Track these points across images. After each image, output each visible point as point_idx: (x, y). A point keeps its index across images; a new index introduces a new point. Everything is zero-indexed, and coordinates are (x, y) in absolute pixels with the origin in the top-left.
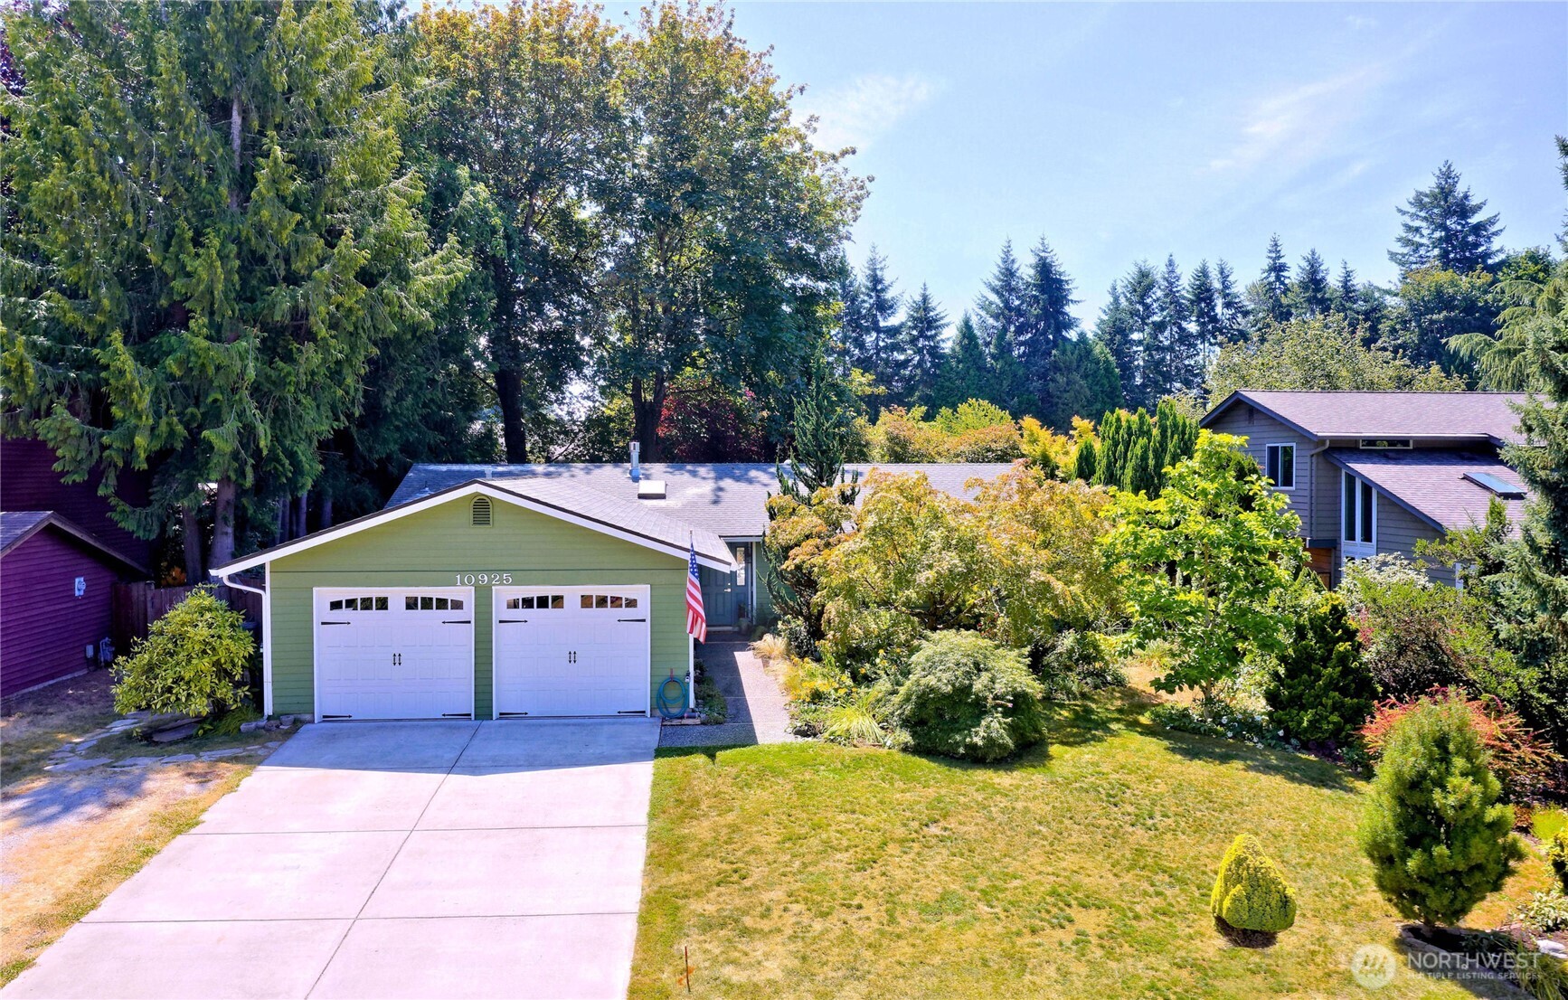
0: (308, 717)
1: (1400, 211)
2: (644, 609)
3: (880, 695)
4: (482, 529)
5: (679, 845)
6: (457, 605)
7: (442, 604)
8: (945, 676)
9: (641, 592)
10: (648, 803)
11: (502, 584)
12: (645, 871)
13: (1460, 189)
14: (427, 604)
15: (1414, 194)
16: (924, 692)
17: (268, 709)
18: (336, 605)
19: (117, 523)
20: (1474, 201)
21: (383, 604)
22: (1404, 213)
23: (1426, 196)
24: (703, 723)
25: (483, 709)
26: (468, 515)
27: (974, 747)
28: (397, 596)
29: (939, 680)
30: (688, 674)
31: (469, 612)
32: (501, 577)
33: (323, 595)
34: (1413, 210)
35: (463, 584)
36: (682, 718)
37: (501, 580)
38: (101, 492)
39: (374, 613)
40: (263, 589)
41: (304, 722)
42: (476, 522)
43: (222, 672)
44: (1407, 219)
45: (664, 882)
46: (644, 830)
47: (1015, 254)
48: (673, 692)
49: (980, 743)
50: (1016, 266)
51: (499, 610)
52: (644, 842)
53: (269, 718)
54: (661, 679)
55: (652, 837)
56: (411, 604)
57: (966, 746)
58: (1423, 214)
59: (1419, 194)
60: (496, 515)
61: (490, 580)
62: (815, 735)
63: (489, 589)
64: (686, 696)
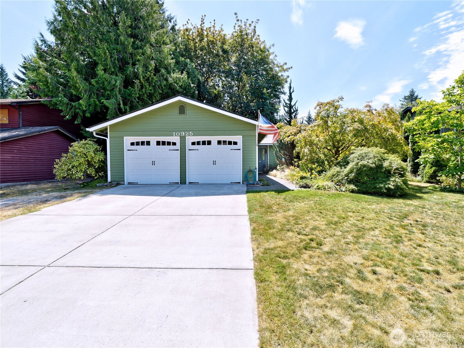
0: (122, 183)
1: (400, 100)
2: (240, 145)
3: (334, 173)
4: (182, 116)
5: (269, 224)
6: (174, 144)
7: (169, 143)
8: (370, 161)
9: (238, 139)
10: (247, 207)
11: (189, 136)
12: (252, 238)
13: (416, 94)
14: (164, 143)
15: (404, 96)
16: (360, 168)
17: (109, 180)
18: (132, 144)
19: (83, 134)
20: (419, 97)
21: (148, 143)
22: (401, 101)
23: (407, 97)
24: (262, 185)
25: (183, 181)
26: (177, 111)
27: (389, 189)
28: (153, 140)
29: (368, 162)
30: (256, 168)
31: (178, 146)
32: (189, 133)
33: (128, 140)
34: (403, 100)
35: (176, 136)
36: (254, 184)
37: (189, 134)
38: (76, 123)
39: (145, 146)
40: (107, 138)
41: (120, 184)
42: (180, 113)
43: (90, 164)
44: (402, 102)
45: (267, 245)
46: (248, 217)
47: (311, 113)
48: (250, 175)
49: (393, 188)
50: (311, 116)
51: (189, 146)
52: (248, 223)
53: (110, 182)
54: (247, 170)
55: (252, 221)
56: (158, 143)
57: (386, 189)
58: (406, 101)
59: (405, 97)
60: (188, 111)
61: (185, 134)
62: (309, 188)
63: (185, 137)
64: (255, 177)
